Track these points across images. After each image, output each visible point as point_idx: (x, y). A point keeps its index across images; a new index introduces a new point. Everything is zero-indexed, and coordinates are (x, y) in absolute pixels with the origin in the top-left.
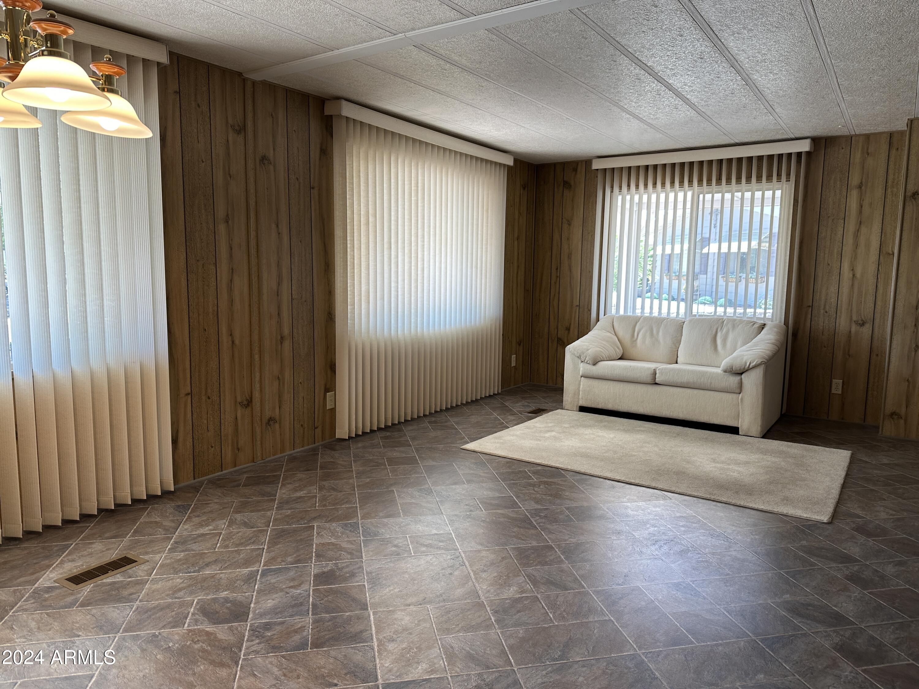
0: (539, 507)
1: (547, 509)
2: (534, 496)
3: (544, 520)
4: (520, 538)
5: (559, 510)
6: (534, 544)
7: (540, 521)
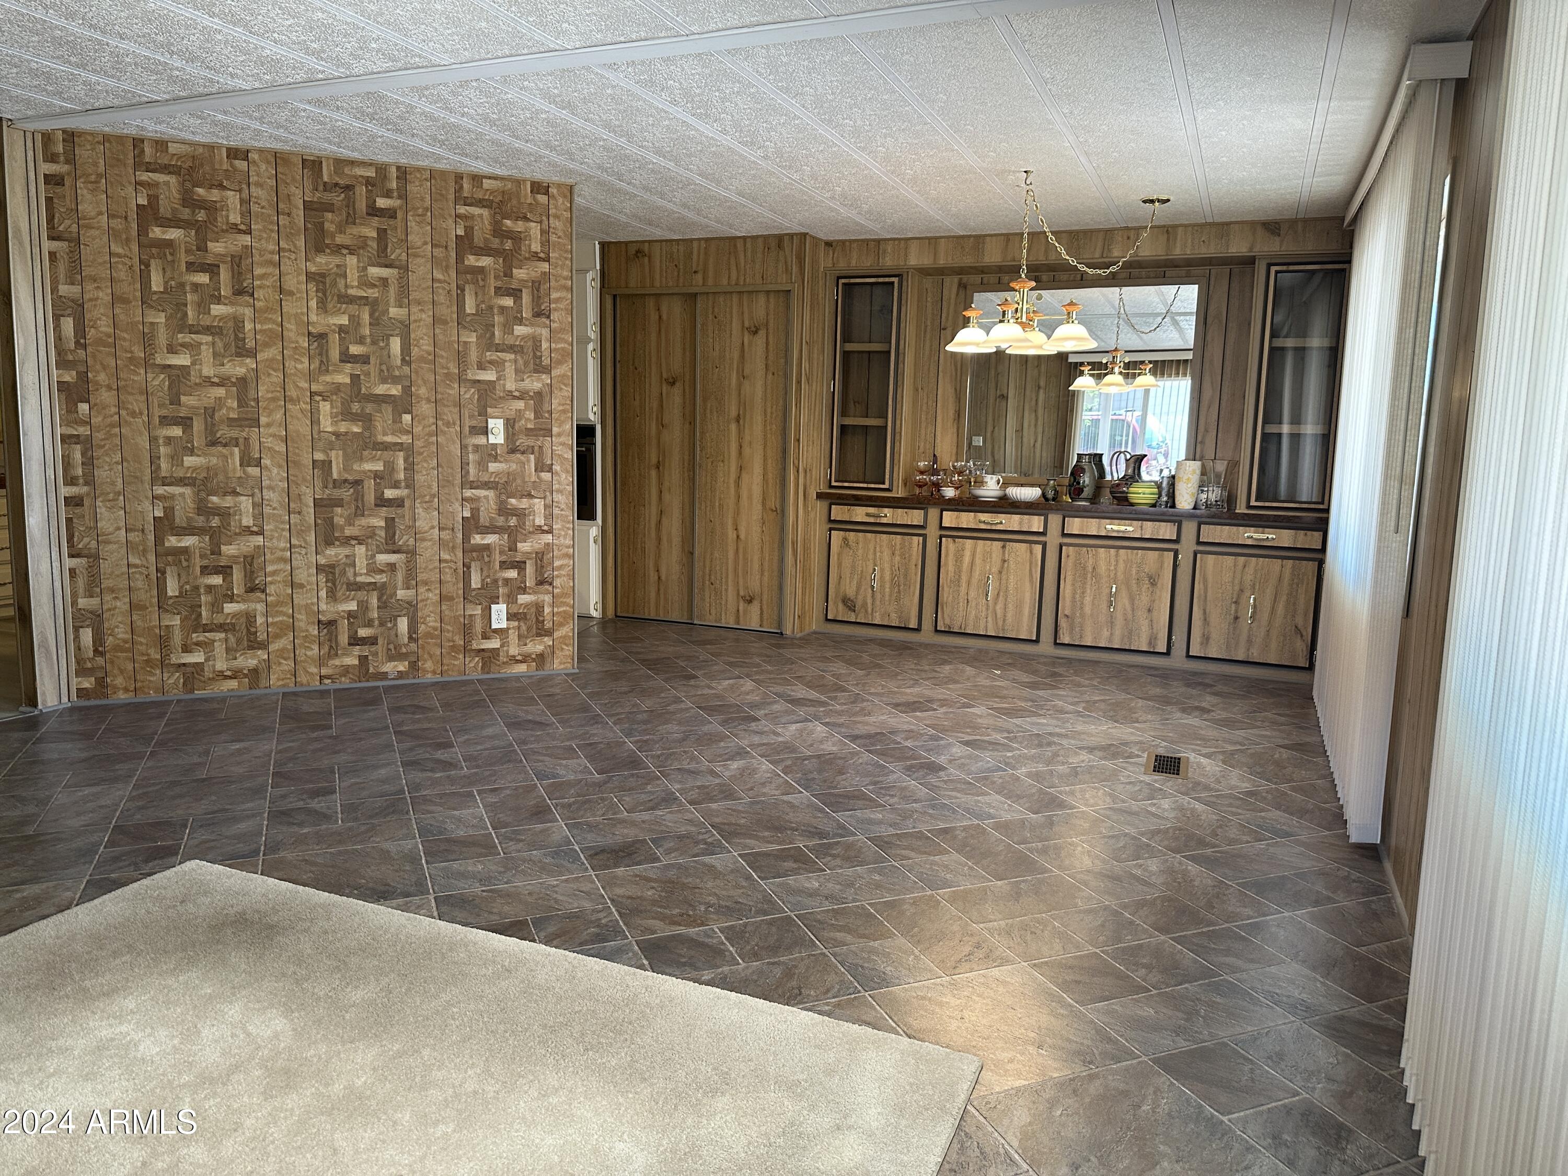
0: (707, 859)
1: (694, 856)
2: (718, 882)
3: (701, 837)
4: (734, 810)
5: (673, 855)
6: (714, 806)
7: (706, 836)
